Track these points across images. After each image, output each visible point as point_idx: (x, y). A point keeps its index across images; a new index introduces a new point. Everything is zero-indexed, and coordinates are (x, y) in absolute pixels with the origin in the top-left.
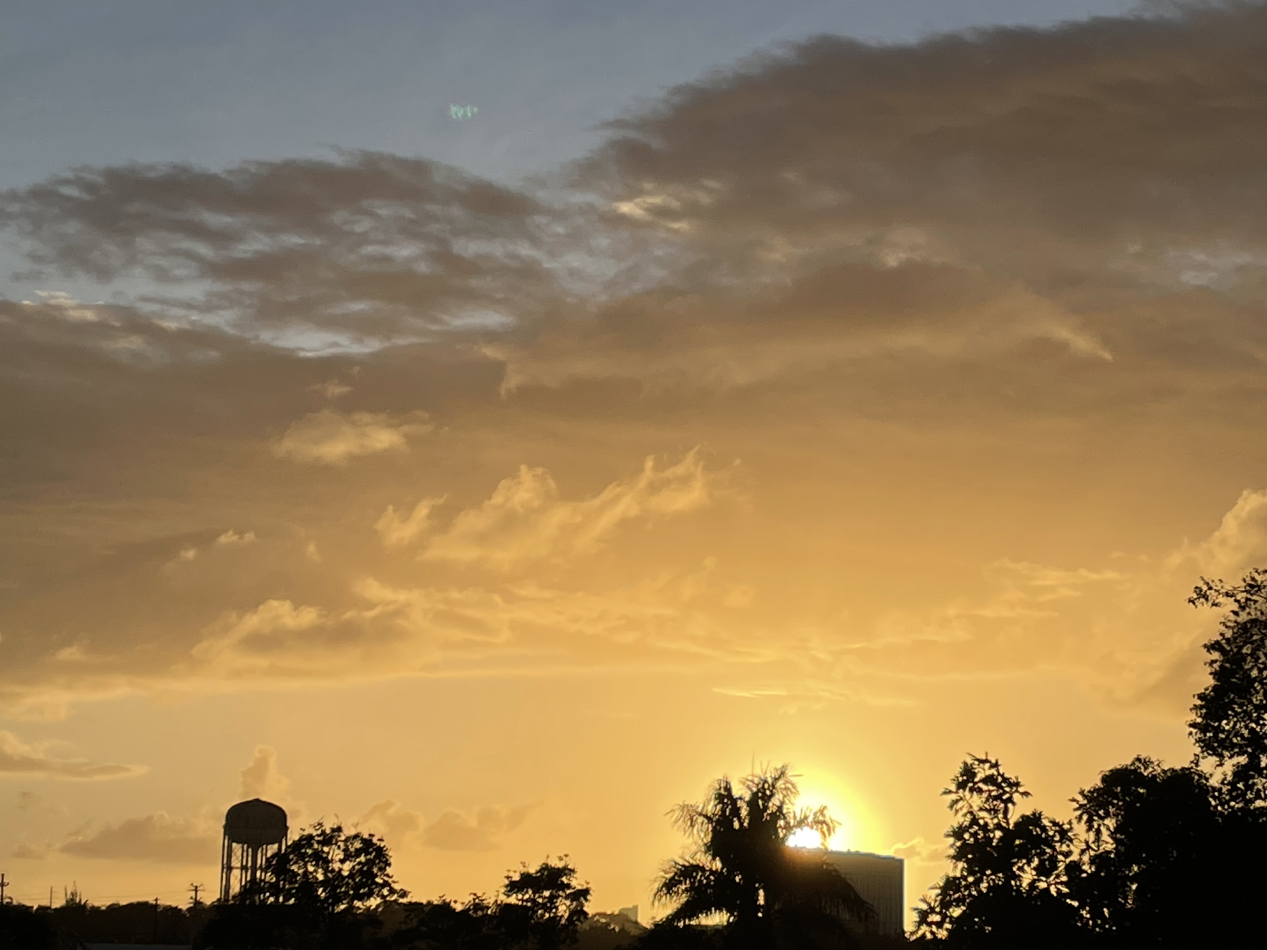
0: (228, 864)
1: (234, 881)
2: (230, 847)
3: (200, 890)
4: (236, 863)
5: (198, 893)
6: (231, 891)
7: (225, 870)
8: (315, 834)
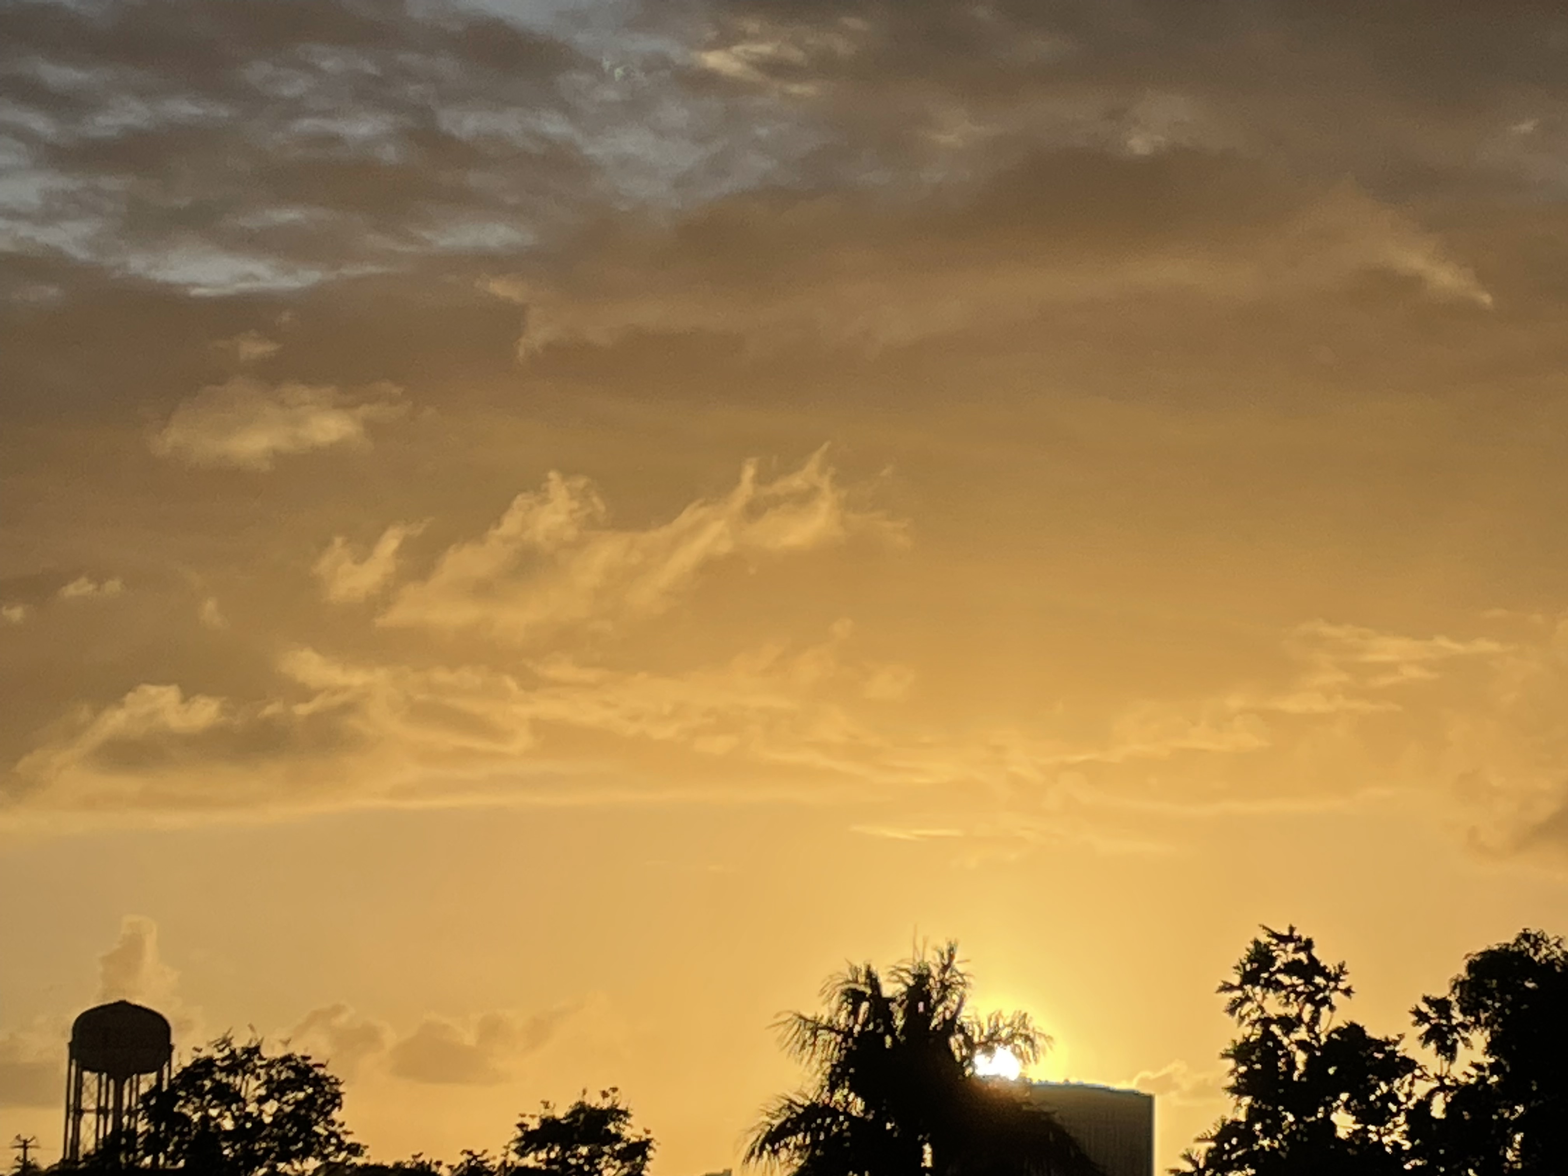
0: (77, 1106)
1: (86, 1133)
2: (79, 1076)
3: (31, 1147)
4: (89, 1103)
5: (29, 1150)
6: (81, 1148)
7: (71, 1115)
8: (218, 1056)
